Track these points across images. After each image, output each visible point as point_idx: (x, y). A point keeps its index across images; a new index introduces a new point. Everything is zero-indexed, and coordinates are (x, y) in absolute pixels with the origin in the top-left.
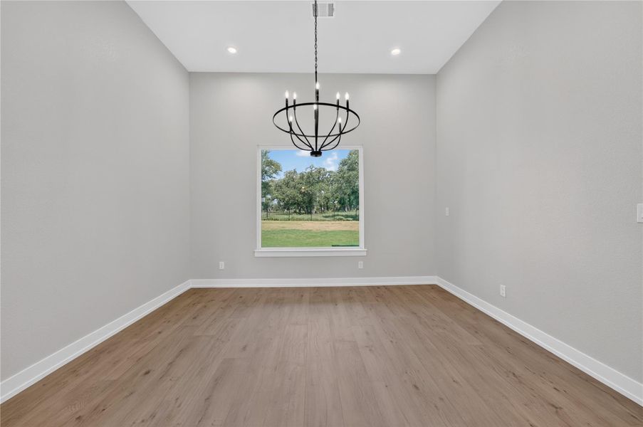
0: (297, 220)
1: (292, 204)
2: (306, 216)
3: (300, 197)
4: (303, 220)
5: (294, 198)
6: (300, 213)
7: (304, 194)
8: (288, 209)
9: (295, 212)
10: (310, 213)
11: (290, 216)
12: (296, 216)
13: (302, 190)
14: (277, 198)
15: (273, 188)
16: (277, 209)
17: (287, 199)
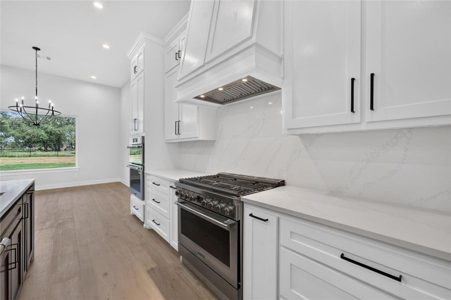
0: (41, 156)
1: (34, 142)
2: (54, 153)
3: (45, 137)
4: (49, 156)
5: (38, 137)
6: (46, 150)
7: (50, 133)
8: (30, 147)
9: (40, 149)
10: (59, 150)
11: (32, 153)
12: (39, 153)
13: (48, 130)
14: (13, 135)
15: (8, 125)
16: (14, 147)
17: (28, 137)
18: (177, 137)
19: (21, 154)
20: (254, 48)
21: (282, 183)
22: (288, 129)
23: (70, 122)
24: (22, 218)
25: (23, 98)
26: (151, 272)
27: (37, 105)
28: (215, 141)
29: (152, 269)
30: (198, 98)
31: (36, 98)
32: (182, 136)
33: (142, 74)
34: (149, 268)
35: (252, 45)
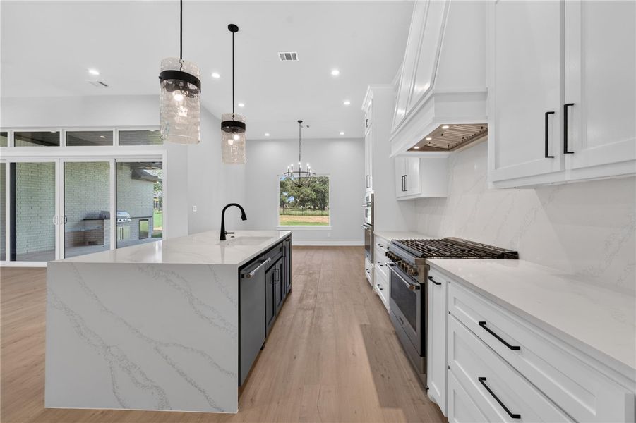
0: (310, 215)
1: (306, 201)
3: (314, 195)
4: (316, 215)
5: (308, 196)
6: (314, 209)
7: (317, 192)
8: (303, 205)
9: (310, 208)
10: (324, 209)
11: (304, 212)
12: (309, 212)
13: (316, 188)
14: (293, 195)
15: (290, 186)
16: (294, 205)
17: (302, 196)
18: (404, 194)
19: (298, 212)
20: (433, 99)
21: (514, 255)
22: (494, 182)
23: (324, 182)
24: (282, 256)
25: (292, 165)
26: (363, 327)
27: (300, 169)
28: (446, 198)
29: (365, 325)
30: (411, 149)
31: (300, 163)
32: (408, 193)
33: (371, 127)
34: (363, 323)
35: (430, 98)
